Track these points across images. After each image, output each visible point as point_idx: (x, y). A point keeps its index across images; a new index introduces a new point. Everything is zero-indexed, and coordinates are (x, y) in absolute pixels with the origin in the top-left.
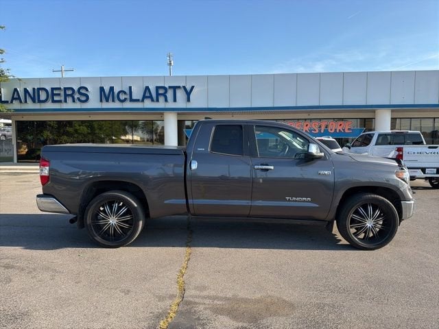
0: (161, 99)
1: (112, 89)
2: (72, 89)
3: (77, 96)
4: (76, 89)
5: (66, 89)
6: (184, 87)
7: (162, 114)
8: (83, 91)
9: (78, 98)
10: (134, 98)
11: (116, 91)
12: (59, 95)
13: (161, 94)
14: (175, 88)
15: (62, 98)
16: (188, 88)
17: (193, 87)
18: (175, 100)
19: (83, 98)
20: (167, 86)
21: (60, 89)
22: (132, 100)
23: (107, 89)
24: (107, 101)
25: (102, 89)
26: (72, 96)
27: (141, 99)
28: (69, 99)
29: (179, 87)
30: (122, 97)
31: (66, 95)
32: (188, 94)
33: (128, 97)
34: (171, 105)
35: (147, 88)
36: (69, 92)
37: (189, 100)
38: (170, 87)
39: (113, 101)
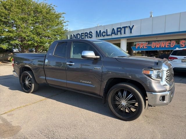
0: (119, 33)
1: (100, 31)
2: (87, 33)
3: (89, 35)
4: (88, 33)
5: (85, 33)
6: (129, 26)
7: (120, 40)
8: (91, 33)
9: (89, 36)
10: (108, 34)
11: (102, 32)
12: (83, 36)
13: (119, 31)
14: (125, 27)
15: (84, 37)
16: (131, 27)
17: (133, 26)
18: (125, 33)
19: (91, 36)
20: (122, 27)
21: (83, 33)
22: (107, 35)
23: (98, 32)
24: (98, 36)
25: (97, 32)
26: (87, 36)
27: (111, 34)
28: (86, 37)
29: (127, 27)
30: (104, 34)
31: (85, 36)
32: (131, 29)
33: (106, 34)
34: (123, 35)
35: (113, 29)
36: (86, 34)
37: (131, 32)
38: (123, 27)
39: (101, 36)
